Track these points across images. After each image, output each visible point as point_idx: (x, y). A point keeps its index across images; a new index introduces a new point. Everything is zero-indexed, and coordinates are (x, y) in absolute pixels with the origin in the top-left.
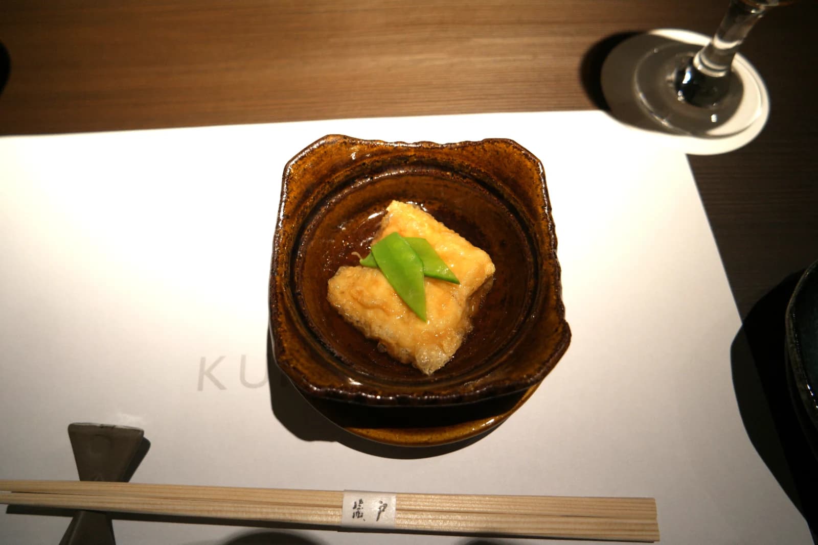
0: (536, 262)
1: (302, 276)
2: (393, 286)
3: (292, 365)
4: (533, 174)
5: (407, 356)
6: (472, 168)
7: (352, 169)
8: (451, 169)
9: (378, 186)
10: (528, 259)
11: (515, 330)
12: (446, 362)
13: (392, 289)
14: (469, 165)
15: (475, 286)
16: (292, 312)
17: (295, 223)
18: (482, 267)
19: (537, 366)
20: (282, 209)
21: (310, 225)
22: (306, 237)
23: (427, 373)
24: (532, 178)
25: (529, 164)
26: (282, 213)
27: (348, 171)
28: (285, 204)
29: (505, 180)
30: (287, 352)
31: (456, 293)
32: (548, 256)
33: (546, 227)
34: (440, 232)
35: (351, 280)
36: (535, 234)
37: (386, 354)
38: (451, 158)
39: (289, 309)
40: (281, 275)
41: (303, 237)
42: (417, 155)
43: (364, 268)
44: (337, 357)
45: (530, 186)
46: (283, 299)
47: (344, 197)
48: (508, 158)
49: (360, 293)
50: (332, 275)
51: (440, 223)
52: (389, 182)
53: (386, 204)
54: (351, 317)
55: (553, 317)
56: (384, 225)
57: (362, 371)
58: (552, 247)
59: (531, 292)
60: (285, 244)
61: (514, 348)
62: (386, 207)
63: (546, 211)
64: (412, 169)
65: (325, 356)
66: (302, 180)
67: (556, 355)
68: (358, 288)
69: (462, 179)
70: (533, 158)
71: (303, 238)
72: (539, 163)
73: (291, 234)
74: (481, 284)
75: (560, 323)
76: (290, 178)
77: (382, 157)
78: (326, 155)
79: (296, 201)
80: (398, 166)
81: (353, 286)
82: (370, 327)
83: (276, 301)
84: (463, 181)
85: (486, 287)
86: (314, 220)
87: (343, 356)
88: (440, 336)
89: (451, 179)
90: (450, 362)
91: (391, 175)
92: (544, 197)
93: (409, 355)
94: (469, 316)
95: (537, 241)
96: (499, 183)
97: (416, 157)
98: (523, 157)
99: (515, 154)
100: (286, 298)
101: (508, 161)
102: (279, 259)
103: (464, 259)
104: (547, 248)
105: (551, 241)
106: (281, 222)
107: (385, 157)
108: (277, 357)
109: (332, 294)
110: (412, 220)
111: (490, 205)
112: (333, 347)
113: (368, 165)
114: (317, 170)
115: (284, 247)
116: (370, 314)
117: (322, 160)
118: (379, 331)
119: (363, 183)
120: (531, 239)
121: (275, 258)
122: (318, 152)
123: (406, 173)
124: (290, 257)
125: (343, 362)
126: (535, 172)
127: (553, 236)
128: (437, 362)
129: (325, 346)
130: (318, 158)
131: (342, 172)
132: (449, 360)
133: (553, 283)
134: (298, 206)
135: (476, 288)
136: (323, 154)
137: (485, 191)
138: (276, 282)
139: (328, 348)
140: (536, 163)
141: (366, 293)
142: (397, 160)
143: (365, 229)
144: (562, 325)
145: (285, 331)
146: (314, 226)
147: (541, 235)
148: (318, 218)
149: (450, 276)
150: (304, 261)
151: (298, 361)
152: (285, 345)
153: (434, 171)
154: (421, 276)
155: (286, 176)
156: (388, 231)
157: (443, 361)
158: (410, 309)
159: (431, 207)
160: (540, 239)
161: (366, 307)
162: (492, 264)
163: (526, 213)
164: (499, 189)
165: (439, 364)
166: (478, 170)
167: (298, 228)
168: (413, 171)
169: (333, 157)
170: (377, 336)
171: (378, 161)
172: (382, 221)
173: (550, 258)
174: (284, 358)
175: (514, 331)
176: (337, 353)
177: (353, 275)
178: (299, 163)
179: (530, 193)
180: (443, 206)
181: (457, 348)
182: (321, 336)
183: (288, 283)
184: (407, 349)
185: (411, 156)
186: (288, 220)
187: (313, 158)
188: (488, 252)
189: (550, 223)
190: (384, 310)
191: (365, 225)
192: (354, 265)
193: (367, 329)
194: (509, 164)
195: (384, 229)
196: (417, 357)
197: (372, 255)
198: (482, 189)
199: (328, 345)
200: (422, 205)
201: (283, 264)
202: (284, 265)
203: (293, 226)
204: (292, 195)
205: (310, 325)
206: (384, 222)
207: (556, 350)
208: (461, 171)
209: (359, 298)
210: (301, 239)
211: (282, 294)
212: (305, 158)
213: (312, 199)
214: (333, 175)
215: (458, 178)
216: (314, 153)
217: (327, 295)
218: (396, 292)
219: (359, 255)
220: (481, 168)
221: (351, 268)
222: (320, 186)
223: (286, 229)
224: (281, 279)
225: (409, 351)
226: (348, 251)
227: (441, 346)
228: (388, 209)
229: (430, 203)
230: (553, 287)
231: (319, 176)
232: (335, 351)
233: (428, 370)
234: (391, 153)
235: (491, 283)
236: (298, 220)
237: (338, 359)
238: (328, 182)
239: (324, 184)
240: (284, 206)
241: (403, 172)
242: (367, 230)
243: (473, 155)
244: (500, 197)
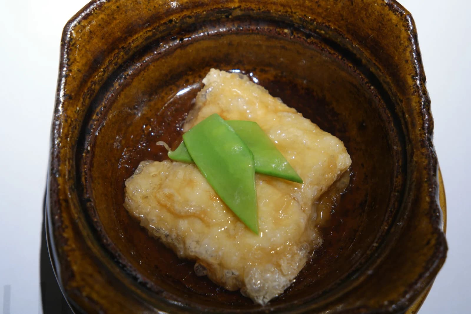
0: (404, 152)
1: (91, 177)
2: (213, 187)
3: (84, 294)
4: (400, 31)
5: (234, 281)
6: (317, 22)
7: (154, 29)
8: (290, 25)
9: (190, 49)
10: (395, 147)
11: (377, 242)
12: (286, 288)
13: (212, 192)
14: (315, 20)
15: (324, 186)
16: (80, 225)
17: (80, 104)
18: (333, 159)
19: (402, 289)
20: (62, 87)
21: (99, 108)
22: (95, 122)
23: (260, 302)
24: (398, 37)
25: (394, 18)
26: (62, 93)
27: (149, 31)
28: (66, 80)
29: (363, 40)
30: (78, 278)
31: (299, 196)
32: (420, 144)
33: (418, 104)
34: (276, 111)
35: (156, 181)
36: (404, 114)
37: (205, 278)
38: (289, 10)
39: (77, 221)
40: (65, 176)
41: (91, 122)
42: (242, 8)
43: (174, 163)
44: (141, 283)
45: (396, 48)
46: (68, 207)
47: (145, 67)
48: (366, 10)
49: (170, 197)
50: (130, 173)
51: (276, 99)
52: (205, 44)
53: (202, 74)
54: (158, 230)
55: (424, 224)
56: (200, 104)
57: (175, 300)
58: (426, 131)
59: (398, 191)
60: (69, 134)
61: (374, 266)
62: (202, 77)
63: (418, 82)
64: (236, 26)
65: (127, 282)
66: (88, 47)
67: (427, 274)
68: (167, 191)
69: (305, 38)
70: (400, 10)
71: (91, 125)
72: (408, 17)
73: (76, 120)
74: (332, 182)
75: (433, 233)
76: (71, 44)
77: (195, 11)
78: (119, 11)
79: (81, 75)
80: (216, 22)
81: (160, 188)
82: (184, 243)
83: (59, 211)
84: (306, 41)
85: (340, 185)
86: (105, 100)
87: (148, 280)
88: (277, 253)
89: (291, 39)
90: (291, 287)
91: (208, 34)
92: (415, 63)
93: (236, 278)
94: (316, 226)
95: (406, 123)
96: (356, 45)
97: (241, 10)
98: (387, 8)
99: (376, 5)
100: (72, 205)
101: (366, 14)
102: (61, 155)
103: (309, 148)
104: (419, 133)
105: (424, 123)
106: (61, 105)
107: (199, 10)
108: (65, 284)
109: (132, 199)
110: (238, 96)
111: (343, 74)
112: (135, 270)
113: (176, 22)
114: (107, 33)
115: (66, 138)
116: (183, 225)
117: (114, 19)
118: (195, 248)
119: (170, 46)
120: (397, 119)
121: (55, 154)
122: (108, 7)
123: (229, 31)
124: (75, 150)
125: (149, 289)
126: (403, 29)
127: (427, 117)
128: (274, 287)
129: (125, 269)
130: (108, 15)
131: (141, 34)
132: (289, 285)
133: (426, 180)
134: (83, 82)
135: (325, 188)
136: (115, 10)
137: (337, 54)
138: (58, 185)
139: (128, 272)
140: (404, 16)
141: (178, 198)
142: (216, 15)
143: (173, 108)
144: (436, 236)
145: (73, 250)
146: (104, 107)
147: (411, 115)
148: (110, 95)
149: (290, 173)
150: (93, 156)
151: (92, 288)
152: (75, 268)
153: (266, 27)
154: (251, 174)
155: (66, 42)
156: (206, 112)
157: (282, 286)
158: (237, 219)
159: (264, 76)
160: (409, 120)
161: (178, 216)
162: (347, 154)
163: (392, 85)
164: (355, 52)
165: (276, 289)
166: (326, 26)
167: (83, 111)
168: (237, 29)
169: (128, 14)
170: (193, 254)
171: (190, 17)
172: (197, 97)
173: (423, 146)
174: (74, 284)
175: (375, 245)
176: (141, 278)
177: (159, 173)
178: (82, 24)
179: (396, 58)
180: (280, 74)
181: (300, 269)
182: (119, 256)
183: (73, 187)
184: (234, 271)
185: (235, 8)
186: (71, 101)
187: (101, 16)
188: (341, 138)
189: (423, 99)
190: (202, 220)
191: (174, 103)
192: (160, 159)
193: (180, 246)
194: (367, 17)
195: (200, 109)
196: (247, 281)
197: (185, 146)
198: (332, 52)
199: (128, 267)
200: (251, 74)
201: (65, 161)
202: (67, 163)
203: (78, 108)
204: (75, 68)
205: (105, 241)
206: (200, 99)
207: (426, 269)
208: (304, 27)
209: (169, 204)
210: (89, 127)
211: (66, 201)
212: (91, 17)
213: (101, 72)
214: (129, 38)
215: (299, 37)
216: (103, 9)
217: (124, 201)
218: (217, 195)
219: (167, 146)
220: (330, 24)
221: (156, 163)
222: (112, 53)
223: (69, 115)
224: (65, 182)
225: (237, 273)
226: (151, 140)
227: (278, 266)
228: (205, 81)
229: (262, 71)
230: (426, 185)
231: (110, 41)
232: (139, 276)
233: (261, 298)
234: (207, 5)
235: (346, 180)
236: (84, 101)
237: (143, 285)
238: (123, 48)
239: (117, 51)
240: (66, 84)
241: (225, 30)
242: (177, 110)
243: (319, 6)
244: (357, 62)
